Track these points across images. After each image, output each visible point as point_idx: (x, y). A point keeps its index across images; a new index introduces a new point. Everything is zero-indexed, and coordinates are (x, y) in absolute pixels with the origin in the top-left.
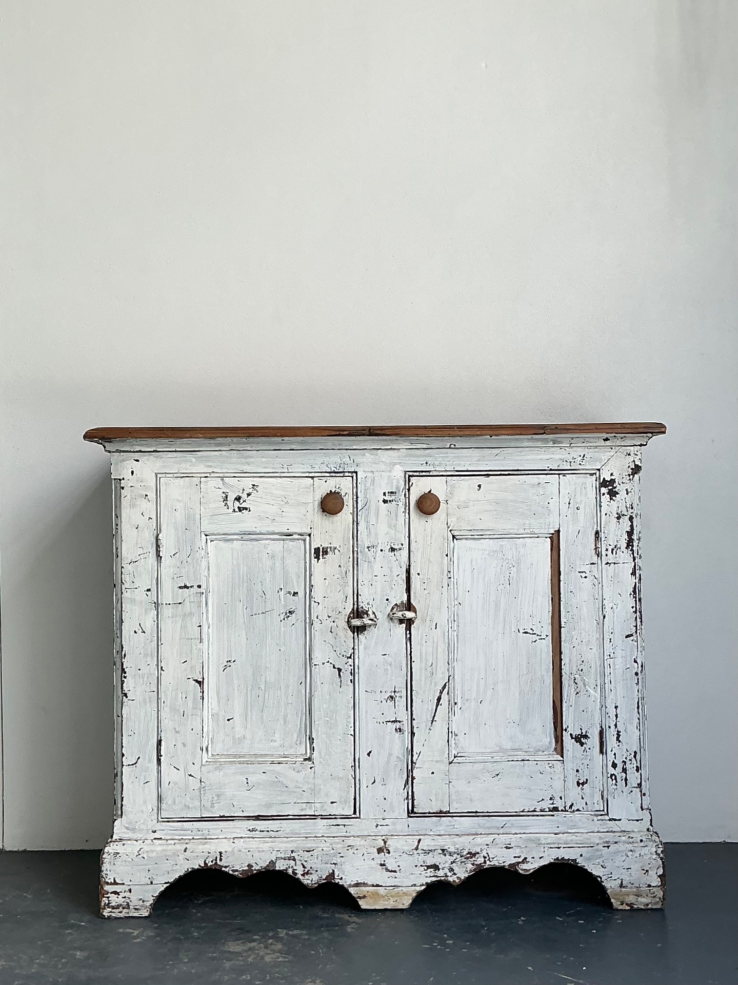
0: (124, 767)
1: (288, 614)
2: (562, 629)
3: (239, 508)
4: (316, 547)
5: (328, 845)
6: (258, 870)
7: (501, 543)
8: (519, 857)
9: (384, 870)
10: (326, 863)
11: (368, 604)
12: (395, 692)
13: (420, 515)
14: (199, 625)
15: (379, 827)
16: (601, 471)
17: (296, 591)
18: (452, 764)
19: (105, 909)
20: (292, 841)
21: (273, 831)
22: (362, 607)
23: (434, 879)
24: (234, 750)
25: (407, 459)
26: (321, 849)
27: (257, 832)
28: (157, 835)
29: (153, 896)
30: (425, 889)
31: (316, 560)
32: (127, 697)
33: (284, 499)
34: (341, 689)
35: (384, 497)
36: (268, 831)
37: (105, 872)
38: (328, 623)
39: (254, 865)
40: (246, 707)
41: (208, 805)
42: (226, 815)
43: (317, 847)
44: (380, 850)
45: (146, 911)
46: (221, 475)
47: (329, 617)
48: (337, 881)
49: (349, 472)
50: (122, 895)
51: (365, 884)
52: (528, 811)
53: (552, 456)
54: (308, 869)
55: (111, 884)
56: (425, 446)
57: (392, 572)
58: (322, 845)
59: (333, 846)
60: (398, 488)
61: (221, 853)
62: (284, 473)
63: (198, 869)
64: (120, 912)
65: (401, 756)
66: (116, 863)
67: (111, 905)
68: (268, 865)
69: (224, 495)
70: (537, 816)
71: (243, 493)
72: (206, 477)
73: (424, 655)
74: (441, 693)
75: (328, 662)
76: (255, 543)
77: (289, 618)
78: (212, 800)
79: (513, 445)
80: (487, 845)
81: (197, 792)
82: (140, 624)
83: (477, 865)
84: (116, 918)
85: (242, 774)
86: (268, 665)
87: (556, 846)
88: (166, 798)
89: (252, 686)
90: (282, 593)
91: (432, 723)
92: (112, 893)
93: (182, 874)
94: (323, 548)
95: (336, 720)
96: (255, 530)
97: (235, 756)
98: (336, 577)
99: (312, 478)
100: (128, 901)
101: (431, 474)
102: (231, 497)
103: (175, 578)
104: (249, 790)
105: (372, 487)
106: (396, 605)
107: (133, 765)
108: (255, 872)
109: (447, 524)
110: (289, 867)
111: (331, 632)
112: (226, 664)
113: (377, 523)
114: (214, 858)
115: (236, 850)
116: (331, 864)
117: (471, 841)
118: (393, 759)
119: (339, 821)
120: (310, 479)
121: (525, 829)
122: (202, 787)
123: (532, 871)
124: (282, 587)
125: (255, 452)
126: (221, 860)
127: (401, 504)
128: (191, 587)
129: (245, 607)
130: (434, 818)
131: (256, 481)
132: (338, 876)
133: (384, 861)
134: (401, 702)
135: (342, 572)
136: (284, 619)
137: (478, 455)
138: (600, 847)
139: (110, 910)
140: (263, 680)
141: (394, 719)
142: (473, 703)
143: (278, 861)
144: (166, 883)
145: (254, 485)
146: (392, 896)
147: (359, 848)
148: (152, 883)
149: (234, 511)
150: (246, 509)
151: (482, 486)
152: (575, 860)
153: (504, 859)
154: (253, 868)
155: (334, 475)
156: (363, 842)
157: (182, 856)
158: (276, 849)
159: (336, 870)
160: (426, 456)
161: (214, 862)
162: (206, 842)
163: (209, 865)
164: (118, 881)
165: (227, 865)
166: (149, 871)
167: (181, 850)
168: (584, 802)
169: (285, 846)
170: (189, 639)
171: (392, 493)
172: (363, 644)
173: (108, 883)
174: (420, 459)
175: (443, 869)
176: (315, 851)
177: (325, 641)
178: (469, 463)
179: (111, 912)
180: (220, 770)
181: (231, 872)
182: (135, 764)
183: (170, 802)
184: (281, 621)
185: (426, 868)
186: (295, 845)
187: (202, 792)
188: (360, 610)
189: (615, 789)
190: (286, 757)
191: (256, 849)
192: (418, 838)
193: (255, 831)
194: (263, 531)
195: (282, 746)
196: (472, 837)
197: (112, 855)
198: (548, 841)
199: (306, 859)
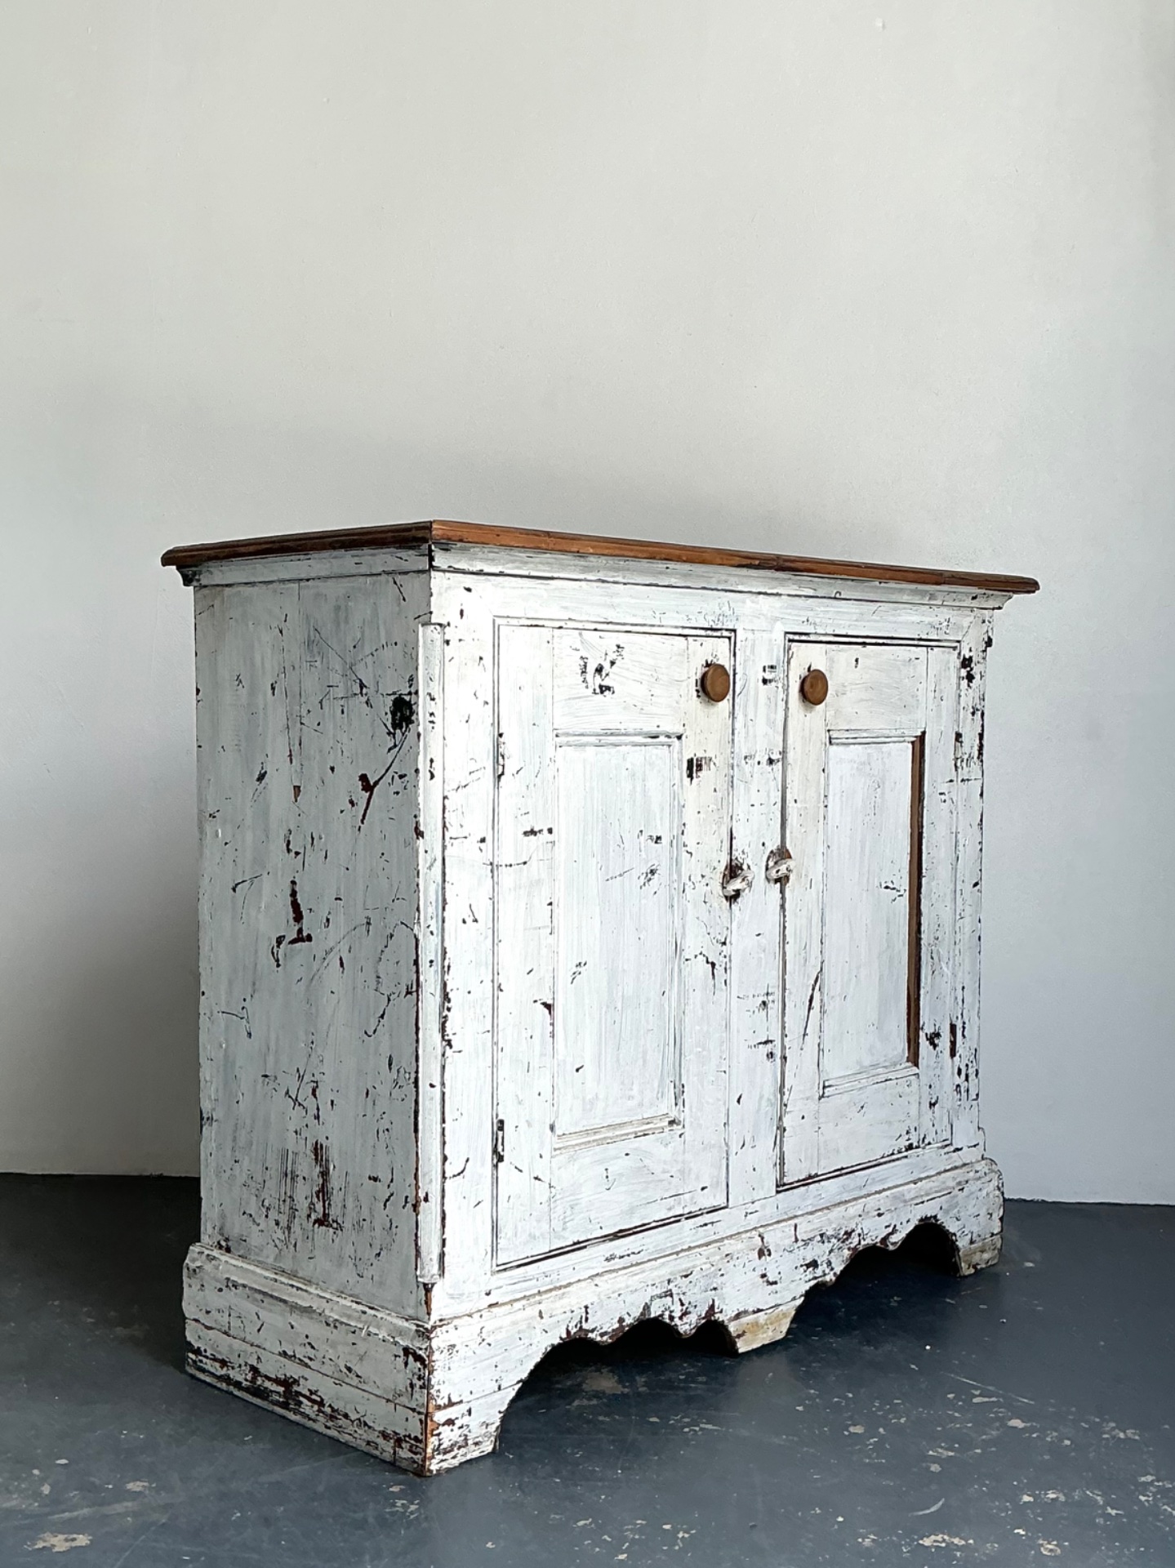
0: (447, 1181)
1: (649, 875)
2: (924, 879)
3: (601, 687)
4: (689, 757)
5: (705, 1261)
6: (631, 1324)
7: (869, 751)
8: (889, 1226)
9: (765, 1284)
10: (706, 1291)
11: (743, 853)
12: (768, 994)
13: (806, 706)
14: (549, 901)
15: (749, 1215)
16: (962, 643)
17: (659, 835)
18: (823, 1099)
19: (433, 1457)
20: (663, 1264)
21: (633, 1253)
22: (736, 859)
23: (813, 1283)
24: (586, 1122)
25: (789, 611)
26: (699, 1269)
27: (617, 1260)
28: (492, 1299)
29: (500, 1412)
30: (804, 1301)
31: (689, 779)
32: (451, 1047)
33: (654, 674)
34: (715, 997)
35: (763, 674)
36: (628, 1255)
37: (436, 1388)
38: (701, 888)
39: (626, 1317)
40: (600, 1044)
41: (558, 1228)
42: (581, 1240)
43: (694, 1267)
44: (761, 1254)
45: (489, 1443)
46: (580, 626)
47: (703, 876)
48: (716, 1316)
49: (727, 630)
50: (458, 1423)
51: (746, 1312)
52: (888, 1156)
53: (923, 619)
54: (687, 1305)
55: (446, 1407)
56: (811, 593)
57: (769, 798)
58: (698, 1262)
59: (711, 1259)
60: (778, 660)
61: (586, 1307)
62: (653, 626)
63: (559, 1344)
64: (454, 1457)
65: (772, 1097)
66: (452, 1366)
67: (442, 1447)
68: (642, 1314)
69: (582, 663)
70: (898, 1159)
71: (605, 659)
72: (561, 628)
73: (798, 932)
74: (813, 989)
75: (701, 954)
76: (613, 750)
77: (651, 882)
78: (565, 1218)
79: (894, 597)
80: (860, 1216)
81: (545, 1206)
82: (470, 906)
83: (853, 1249)
84: (448, 1470)
85: (600, 1162)
86: (625, 967)
87: (921, 1201)
88: (505, 1226)
89: (608, 1007)
90: (642, 838)
91: (803, 1039)
92: (443, 1425)
93: (539, 1360)
94: (697, 760)
95: (709, 1051)
96: (619, 726)
97: (588, 1132)
98: (710, 809)
99: (686, 637)
100: (466, 1432)
101: (812, 638)
102: (591, 668)
103: (519, 816)
104: (609, 1189)
105: (752, 657)
106: (772, 852)
107: (459, 1174)
108: (627, 1329)
109: (825, 720)
110: (666, 1309)
111: (705, 902)
112: (575, 969)
113: (756, 716)
114: (579, 1320)
115: (603, 1298)
116: (711, 1290)
117: (844, 1214)
118: (764, 1103)
119: (707, 1218)
120: (683, 639)
121: (883, 1184)
122: (552, 1195)
123: (900, 1243)
124: (642, 828)
125: (621, 586)
126: (587, 1319)
127: (780, 685)
128: (540, 831)
129: (599, 866)
130: (802, 1188)
131: (623, 639)
132: (718, 1308)
133: (765, 1269)
134: (775, 1008)
135: (717, 800)
136: (644, 884)
137: (857, 611)
138: (956, 1192)
139: (441, 1457)
140: (620, 994)
141: (765, 1039)
142: (838, 998)
143: (653, 1303)
144: (518, 1382)
145: (618, 647)
146: (771, 1324)
147: (739, 1255)
148: (499, 1388)
149: (595, 692)
150: (608, 688)
151: (859, 661)
153: (875, 1234)
154: (624, 1324)
155: (710, 633)
156: (740, 1246)
157: (540, 1324)
158: (650, 1283)
159: (716, 1299)
160: (806, 609)
161: (579, 1325)
162: (564, 1294)
163: (572, 1332)
164: (454, 1399)
165: (593, 1327)
166: (496, 1366)
167: (533, 1318)
168: (934, 1129)
169: (659, 1272)
170: (535, 928)
171: (772, 667)
172: (737, 919)
173: (439, 1408)
174: (802, 613)
175: (822, 1265)
176: (694, 1273)
177: (698, 918)
178: (848, 623)
179: (442, 1461)
180: (575, 1160)
181: (599, 1339)
182: (462, 1172)
183: (510, 1234)
184: (641, 888)
185: (805, 1267)
186: (669, 1271)
187: (552, 1206)
188: (733, 864)
189: (960, 1105)
190: (648, 1123)
191: (627, 1287)
192: (792, 1222)
193: (614, 1259)
194: (631, 731)
195: (641, 1105)
196: (842, 1208)
197: (446, 1351)
198: (912, 1195)
199: (684, 1290)
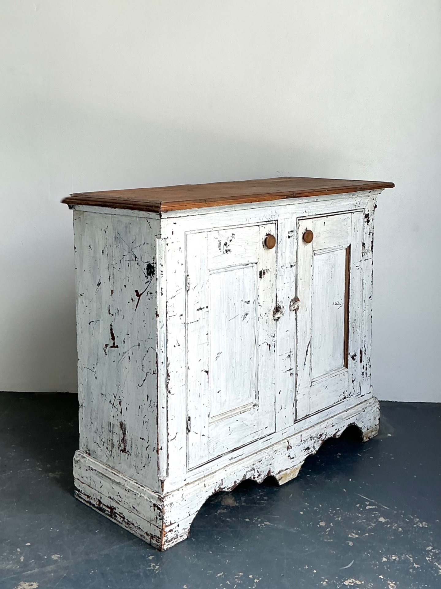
0: (169, 442)
1: (245, 316)
2: (350, 299)
3: (226, 250)
4: (260, 270)
5: (267, 454)
6: (239, 483)
7: (329, 255)
8: (336, 429)
9: (290, 459)
10: (267, 465)
11: (281, 302)
12: (290, 352)
13: (305, 243)
14: (207, 333)
15: (283, 434)
16: (365, 209)
17: (249, 300)
18: (311, 387)
19: (165, 544)
20: (251, 458)
21: (240, 456)
22: (278, 305)
23: (308, 455)
24: (221, 411)
25: (298, 209)
26: (264, 458)
28: (186, 482)
29: (190, 524)
30: (304, 462)
31: (260, 278)
32: (170, 393)
33: (246, 242)
34: (270, 357)
35: (289, 234)
36: (238, 457)
37: (166, 519)
38: (265, 318)
39: (237, 481)
40: (227, 381)
41: (211, 452)
42: (219, 455)
43: (263, 458)
44: (288, 448)
45: (186, 535)
46: (218, 229)
47: (265, 313)
48: (271, 474)
49: (274, 220)
50: (174, 530)
51: (282, 471)
52: (336, 403)
53: (350, 203)
54: (260, 472)
55: (169, 525)
56: (307, 201)
57: (291, 280)
58: (264, 456)
59: (269, 454)
60: (294, 228)
61: (222, 480)
62: (246, 224)
63: (212, 495)
64: (173, 543)
65: (292, 390)
66: (171, 511)
67: (168, 540)
68: (243, 479)
69: (219, 243)
70: (340, 403)
71: (228, 240)
72: (210, 231)
73: (302, 328)
74: (308, 347)
75: (265, 342)
76: (231, 272)
77: (246, 318)
78: (214, 448)
79: (339, 197)
80: (325, 427)
81: (206, 445)
82: (177, 340)
83: (323, 440)
84: (170, 548)
85: (227, 425)
86: (236, 351)
87: (348, 418)
88: (191, 455)
89: (230, 367)
90: (242, 303)
91: (304, 366)
92: (169, 532)
93: (204, 502)
94: (263, 271)
95: (268, 377)
96: (233, 264)
97: (222, 414)
98: (268, 288)
99: (258, 225)
100: (177, 533)
101: (307, 218)
102: (222, 244)
103: (195, 304)
104: (230, 434)
105: (284, 229)
106: (292, 300)
107: (174, 439)
108: (237, 485)
109: (312, 247)
110: (252, 475)
111: (266, 323)
112: (217, 356)
113: (286, 251)
114: (219, 485)
115: (228, 475)
116: (269, 465)
117: (319, 427)
118: (289, 392)
119: (268, 438)
120: (257, 227)
121: (334, 413)
122: (209, 440)
123: (341, 435)
124: (243, 299)
125: (234, 212)
126: (222, 484)
127: (295, 237)
128: (203, 308)
129: (226, 316)
130: (304, 420)
131: (234, 231)
132: (272, 471)
133: (290, 454)
134: (293, 357)
135: (271, 284)
137: (324, 204)
138: (362, 412)
139: (168, 543)
140: (234, 361)
141: (290, 369)
142: (317, 348)
143: (247, 473)
144: (196, 512)
145: (233, 234)
146: (292, 473)
147: (280, 450)
148: (189, 515)
149: (224, 253)
150: (229, 250)
151: (325, 223)
152: (354, 423)
153: (331, 433)
154: (236, 483)
155: (268, 223)
156: (280, 446)
157: (204, 489)
158: (246, 467)
159: (271, 468)
160: (305, 207)
161: (219, 487)
162: (213, 476)
163: (217, 490)
164: (173, 522)
165: (225, 486)
166: (188, 508)
167: (202, 487)
168: (354, 390)
169: (248, 462)
170: (202, 344)
171: (292, 231)
172: (279, 327)
173: (167, 526)
174: (303, 209)
175: (311, 448)
176: (263, 460)
177: (264, 329)
178: (321, 209)
179: (168, 545)
180: (217, 426)
181: (227, 490)
182: (175, 438)
183: (193, 457)
184: (242, 321)
185: (305, 450)
186: (253, 461)
187: (209, 444)
188: (277, 306)
189: (364, 379)
190: (245, 407)
191: (237, 469)
192: (300, 434)
193: (232, 459)
194: (237, 264)
195: (242, 401)
196: (319, 425)
197: (169, 505)
198: (345, 416)
199: (259, 467)
